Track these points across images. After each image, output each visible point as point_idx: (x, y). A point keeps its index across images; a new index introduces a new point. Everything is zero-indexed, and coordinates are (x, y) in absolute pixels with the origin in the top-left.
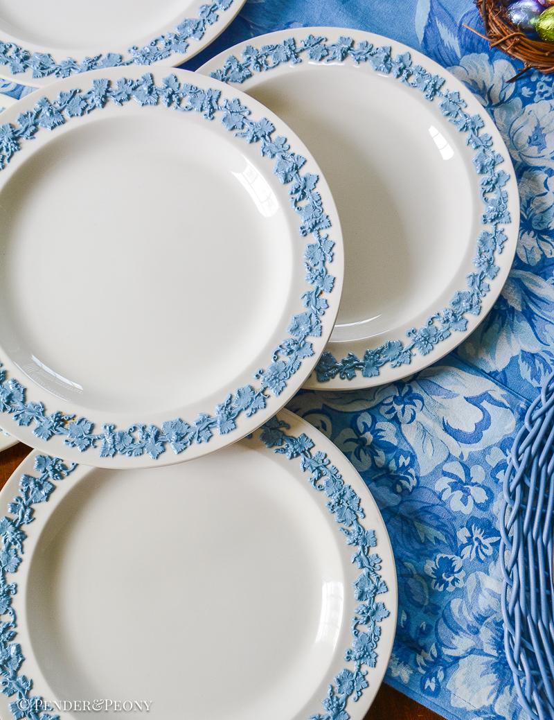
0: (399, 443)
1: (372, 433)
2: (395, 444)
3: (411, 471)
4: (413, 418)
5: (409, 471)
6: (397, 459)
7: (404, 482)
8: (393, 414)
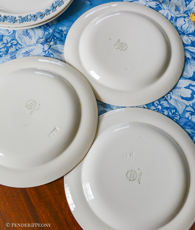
0: (170, 106)
1: (160, 106)
2: (169, 107)
3: (177, 113)
4: (171, 98)
5: (176, 114)
6: (171, 111)
7: (175, 118)
8: (164, 98)
